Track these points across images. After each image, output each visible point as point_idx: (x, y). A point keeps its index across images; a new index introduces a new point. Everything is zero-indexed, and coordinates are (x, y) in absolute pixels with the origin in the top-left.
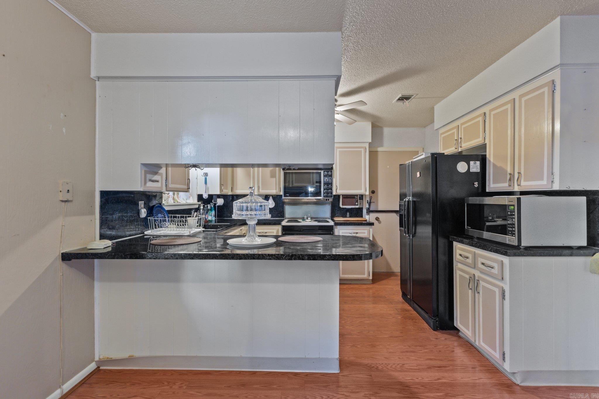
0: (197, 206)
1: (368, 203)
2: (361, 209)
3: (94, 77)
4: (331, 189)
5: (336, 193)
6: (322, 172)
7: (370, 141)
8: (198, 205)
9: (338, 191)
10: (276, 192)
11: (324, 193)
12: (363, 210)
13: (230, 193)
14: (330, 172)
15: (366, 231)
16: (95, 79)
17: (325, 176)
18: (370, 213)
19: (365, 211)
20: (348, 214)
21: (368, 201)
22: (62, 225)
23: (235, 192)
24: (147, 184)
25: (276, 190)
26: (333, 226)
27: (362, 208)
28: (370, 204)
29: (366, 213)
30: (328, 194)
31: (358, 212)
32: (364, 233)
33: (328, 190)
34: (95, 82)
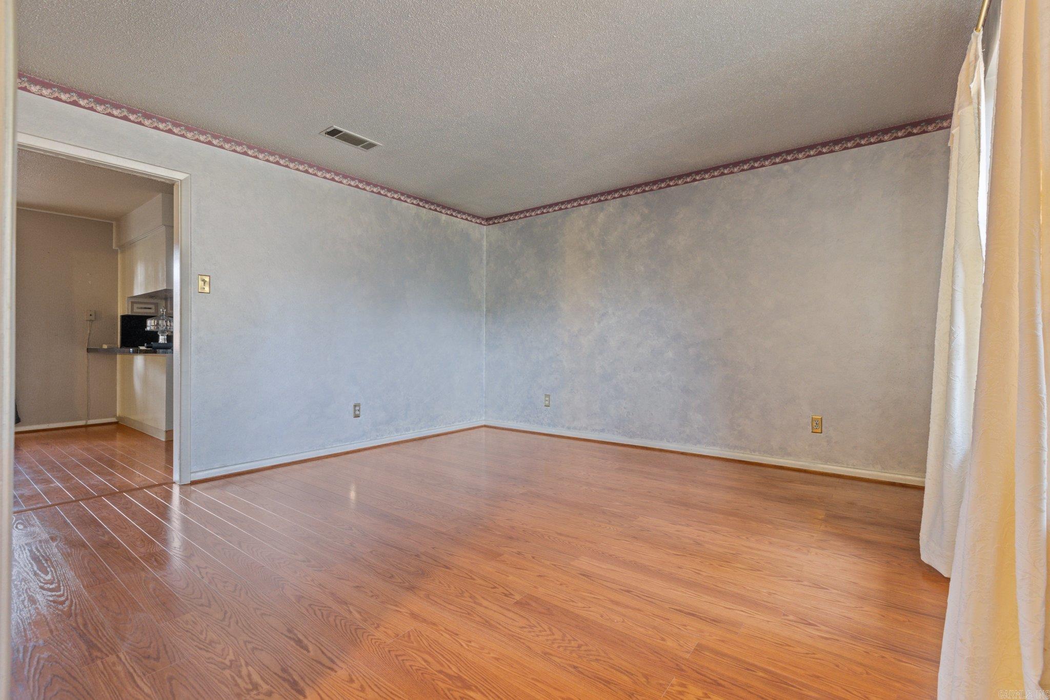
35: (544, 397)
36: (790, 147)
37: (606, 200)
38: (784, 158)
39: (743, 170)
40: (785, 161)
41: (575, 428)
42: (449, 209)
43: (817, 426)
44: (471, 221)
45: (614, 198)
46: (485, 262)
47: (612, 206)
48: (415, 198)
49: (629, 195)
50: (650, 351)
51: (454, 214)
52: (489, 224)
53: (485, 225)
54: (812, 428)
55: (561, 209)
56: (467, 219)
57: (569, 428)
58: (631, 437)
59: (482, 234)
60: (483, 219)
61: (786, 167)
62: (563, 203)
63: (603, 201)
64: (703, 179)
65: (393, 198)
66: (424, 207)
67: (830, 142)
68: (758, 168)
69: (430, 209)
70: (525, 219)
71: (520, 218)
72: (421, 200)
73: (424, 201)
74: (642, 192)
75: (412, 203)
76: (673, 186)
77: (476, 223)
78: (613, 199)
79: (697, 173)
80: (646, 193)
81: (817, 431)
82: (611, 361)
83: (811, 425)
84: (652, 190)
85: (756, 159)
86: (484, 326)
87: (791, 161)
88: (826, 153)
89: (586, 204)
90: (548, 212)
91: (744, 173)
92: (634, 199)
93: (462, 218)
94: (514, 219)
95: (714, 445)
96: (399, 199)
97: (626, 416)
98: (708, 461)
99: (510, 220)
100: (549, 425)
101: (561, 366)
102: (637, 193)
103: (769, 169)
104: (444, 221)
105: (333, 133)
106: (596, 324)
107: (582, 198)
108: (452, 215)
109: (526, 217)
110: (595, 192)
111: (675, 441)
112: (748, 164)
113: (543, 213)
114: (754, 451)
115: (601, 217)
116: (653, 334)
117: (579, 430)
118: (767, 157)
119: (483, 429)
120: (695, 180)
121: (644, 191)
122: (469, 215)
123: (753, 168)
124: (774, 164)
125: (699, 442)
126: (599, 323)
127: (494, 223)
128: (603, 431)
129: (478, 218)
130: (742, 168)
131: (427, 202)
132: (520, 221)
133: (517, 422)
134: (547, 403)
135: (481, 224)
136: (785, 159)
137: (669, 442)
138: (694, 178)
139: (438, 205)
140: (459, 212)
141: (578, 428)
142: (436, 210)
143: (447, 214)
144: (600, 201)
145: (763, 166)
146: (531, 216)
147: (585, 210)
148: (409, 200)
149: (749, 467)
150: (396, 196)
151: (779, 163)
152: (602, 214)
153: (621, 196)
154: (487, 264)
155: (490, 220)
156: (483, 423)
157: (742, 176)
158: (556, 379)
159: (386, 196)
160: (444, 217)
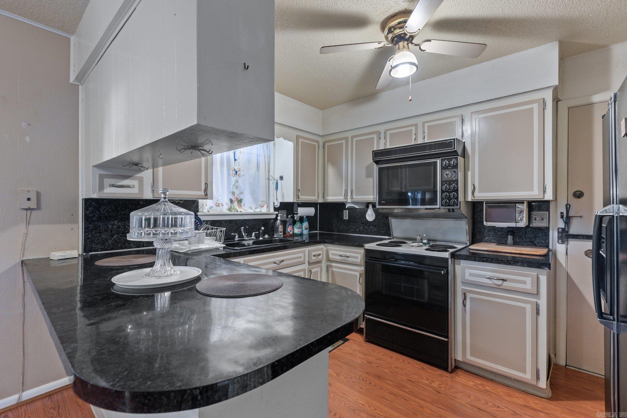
0: (274, 217)
1: (562, 217)
2: (545, 231)
3: (74, 81)
4: (457, 191)
5: (473, 199)
6: (439, 161)
7: (556, 83)
8: (275, 215)
9: (477, 194)
10: (374, 198)
11: (442, 199)
12: (549, 232)
13: (321, 200)
14: (454, 160)
15: (528, 280)
16: (78, 84)
17: (443, 168)
18: (570, 239)
19: (553, 235)
20: (510, 238)
21: (562, 213)
22: (24, 233)
23: (326, 199)
24: (104, 190)
25: (373, 195)
26: (448, 258)
27: (548, 229)
28: (568, 220)
29: (558, 239)
30: (449, 200)
31: (536, 237)
32: (524, 282)
33: (449, 192)
34: (79, 86)
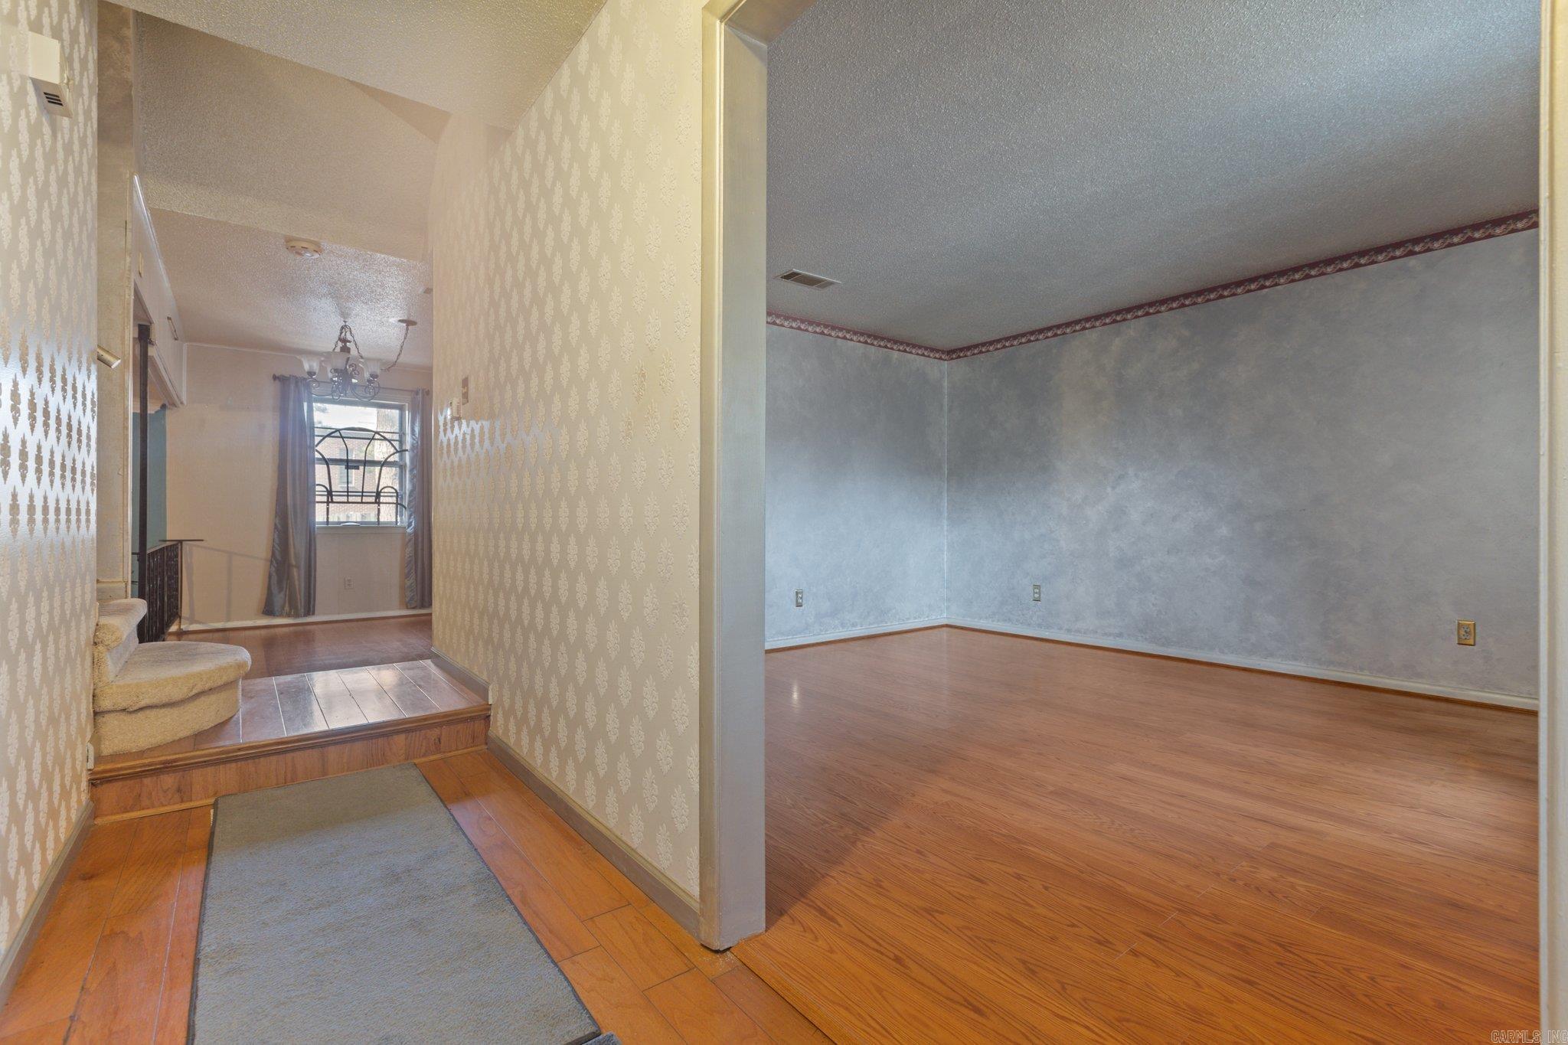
35: (1031, 588)
36: (1417, 233)
37: (1124, 320)
38: (1408, 249)
39: (1341, 270)
40: (1412, 253)
41: (1078, 631)
42: (902, 343)
43: (1466, 636)
44: (929, 356)
45: (1137, 317)
46: (946, 408)
47: (1134, 328)
48: (862, 334)
49: (1159, 312)
50: (1192, 527)
51: (888, 346)
52: (952, 359)
53: (946, 360)
54: (1459, 638)
55: (1056, 335)
56: (923, 355)
57: (1069, 631)
58: (1163, 645)
59: (941, 371)
60: (943, 352)
61: (1412, 261)
62: (1059, 327)
63: (1120, 321)
64: (1277, 285)
65: (838, 337)
66: (872, 344)
67: (1487, 222)
68: (1365, 265)
69: (880, 346)
70: (1003, 350)
71: (997, 349)
72: (869, 336)
73: (873, 336)
74: (1180, 307)
75: (859, 341)
76: (1228, 296)
77: (935, 358)
78: (1134, 318)
79: (1267, 277)
80: (1186, 309)
81: (1468, 642)
82: (1133, 540)
83: (1456, 633)
84: (1195, 304)
85: (1362, 253)
86: (945, 494)
87: (1420, 253)
88: (1479, 239)
89: (1093, 327)
90: (1037, 340)
91: (1343, 273)
92: (1166, 317)
93: (918, 354)
94: (988, 351)
95: (1296, 660)
96: (845, 338)
97: (1155, 616)
98: (1286, 681)
99: (981, 352)
100: (1040, 626)
101: (1057, 547)
102: (1172, 309)
103: (1383, 267)
104: (896, 359)
105: (791, 276)
106: (1109, 490)
107: (1087, 319)
108: (905, 351)
109: (1004, 347)
110: (1107, 310)
111: (1232, 653)
112: (1349, 261)
113: (1029, 341)
114: (1362, 669)
115: (1117, 343)
116: (1197, 502)
117: (1085, 633)
118: (1380, 250)
119: (944, 629)
120: (1263, 287)
121: (1183, 306)
122: (926, 349)
123: (1357, 265)
124: (1393, 258)
125: (1271, 655)
126: (1114, 488)
127: (959, 357)
128: (1120, 635)
129: (938, 351)
130: (1339, 266)
131: (876, 338)
132: (996, 353)
133: (993, 621)
134: (1037, 596)
135: (940, 358)
136: (1411, 251)
137: (1223, 653)
138: (1262, 285)
139: (889, 340)
140: (914, 346)
141: (1083, 630)
142: (886, 347)
143: (899, 350)
144: (1115, 321)
145: (1373, 262)
146: (1012, 345)
147: (1092, 336)
148: (855, 338)
149: (1352, 691)
150: (840, 335)
151: (1400, 257)
152: (1117, 339)
153: (1148, 314)
154: (950, 410)
155: (953, 353)
156: (945, 622)
157: (1339, 278)
158: (1049, 564)
159: (830, 335)
160: (895, 355)
